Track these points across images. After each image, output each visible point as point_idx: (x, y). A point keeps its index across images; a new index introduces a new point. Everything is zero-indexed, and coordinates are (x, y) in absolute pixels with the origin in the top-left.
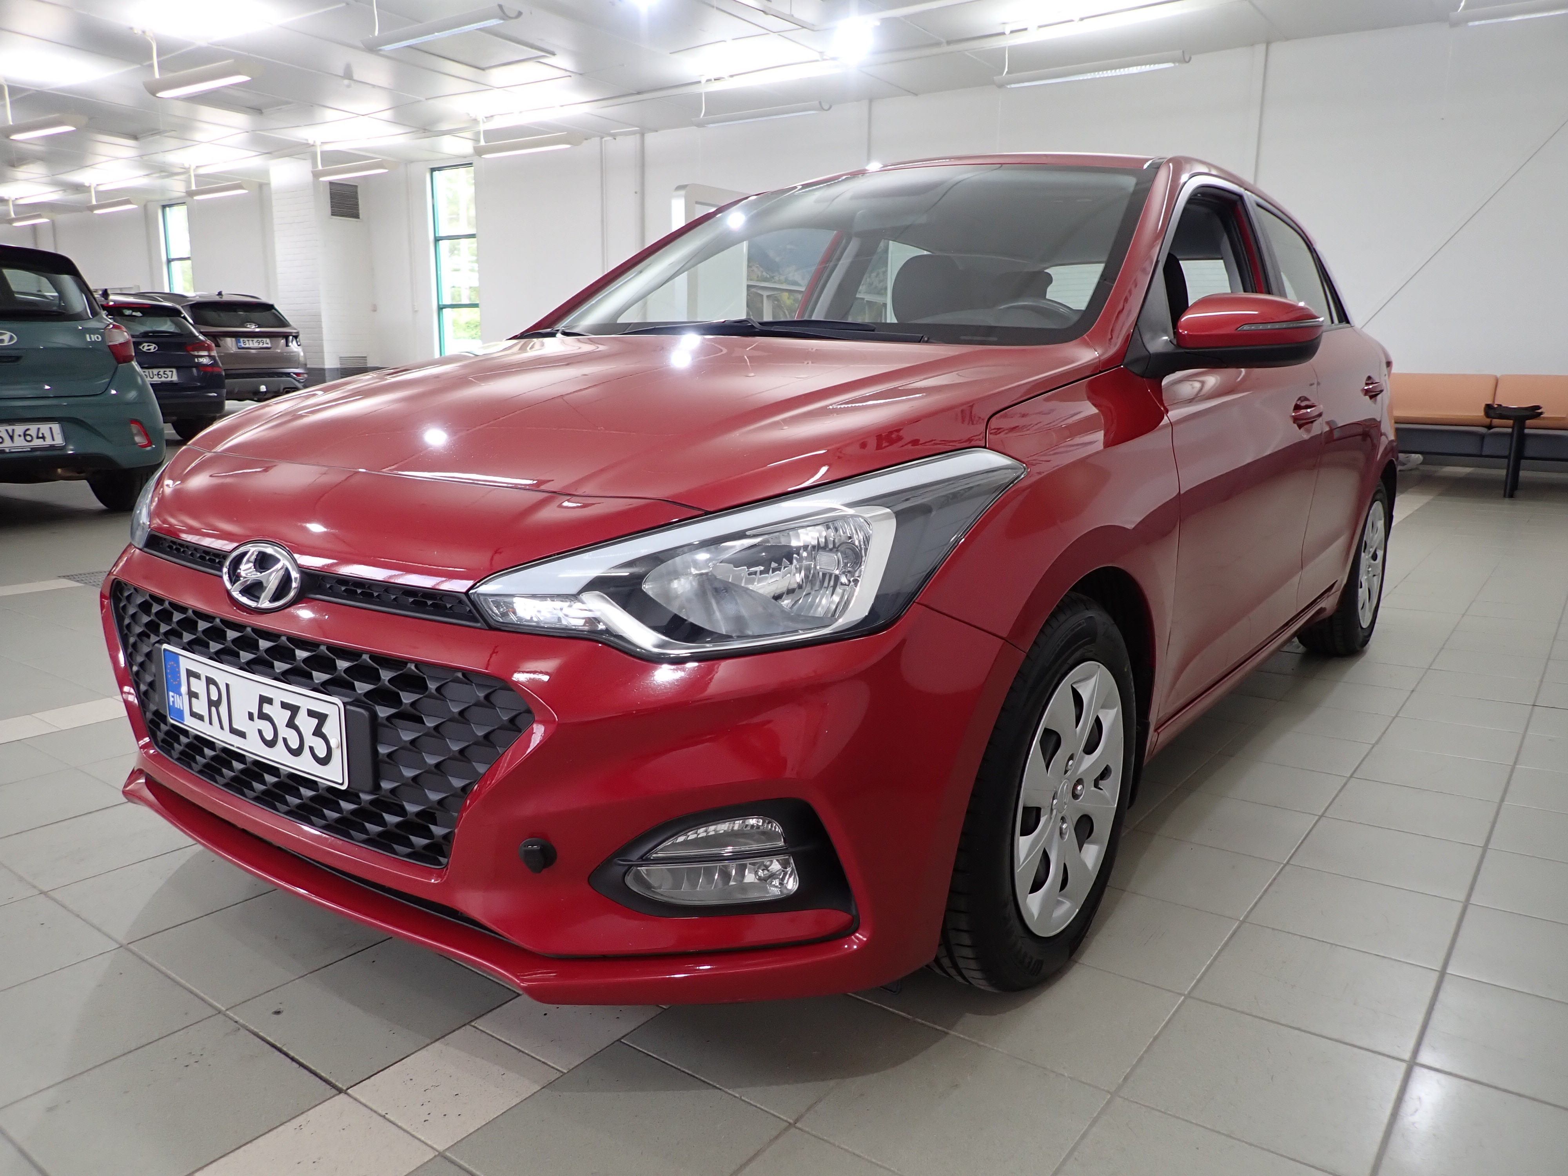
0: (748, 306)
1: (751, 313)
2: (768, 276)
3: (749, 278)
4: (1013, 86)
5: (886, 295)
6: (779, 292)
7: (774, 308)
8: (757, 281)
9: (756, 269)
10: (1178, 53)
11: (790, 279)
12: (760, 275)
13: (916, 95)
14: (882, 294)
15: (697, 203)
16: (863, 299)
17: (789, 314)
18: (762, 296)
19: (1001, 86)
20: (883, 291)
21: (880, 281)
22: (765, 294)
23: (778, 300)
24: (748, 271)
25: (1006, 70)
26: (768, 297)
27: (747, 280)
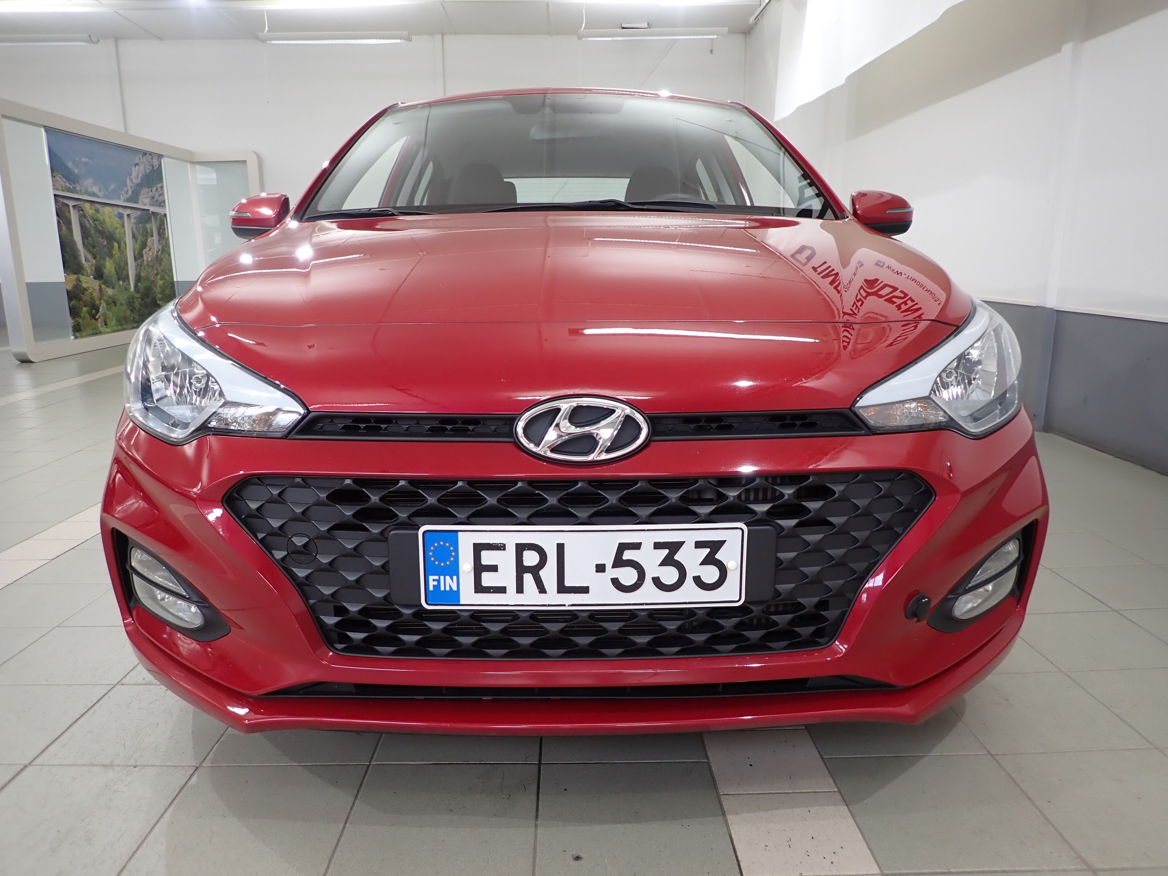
0: (57, 215)
1: (61, 222)
2: (71, 187)
3: (55, 188)
4: (274, 42)
5: (165, 207)
6: (82, 203)
7: (80, 217)
8: (63, 191)
9: (59, 179)
10: (405, 33)
11: (90, 190)
12: (64, 185)
13: (161, 39)
14: (162, 206)
15: (4, 116)
16: (148, 210)
17: (93, 222)
18: (68, 206)
19: (264, 41)
20: (163, 204)
21: (160, 196)
22: (71, 203)
23: (82, 210)
24: (52, 180)
25: (267, 29)
26: (74, 206)
27: (54, 189)
